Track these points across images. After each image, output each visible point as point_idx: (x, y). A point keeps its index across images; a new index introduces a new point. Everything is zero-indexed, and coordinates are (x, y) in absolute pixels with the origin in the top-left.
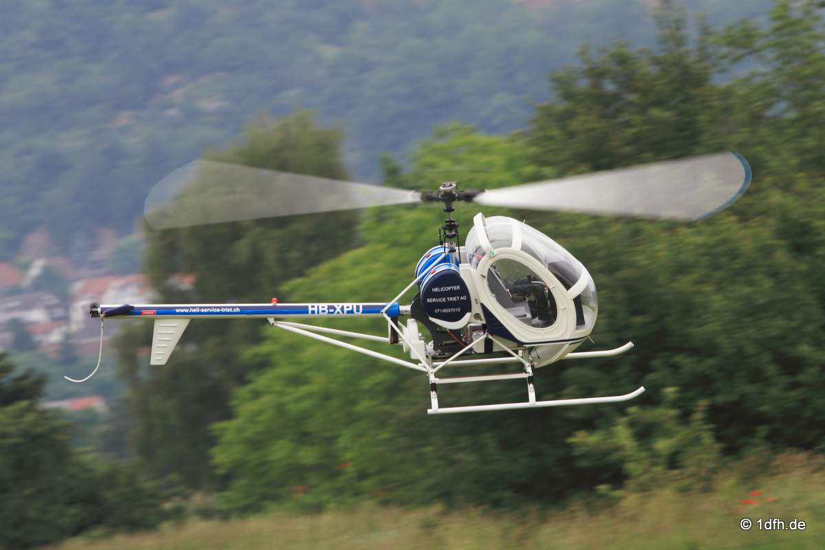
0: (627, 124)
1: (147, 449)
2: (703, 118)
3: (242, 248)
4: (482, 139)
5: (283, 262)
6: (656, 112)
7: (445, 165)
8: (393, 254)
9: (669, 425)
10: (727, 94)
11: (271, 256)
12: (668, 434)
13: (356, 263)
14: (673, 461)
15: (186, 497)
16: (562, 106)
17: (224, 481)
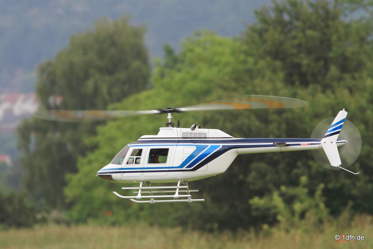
0: (295, 38)
1: (30, 186)
2: (334, 38)
3: (90, 84)
4: (219, 38)
5: (110, 93)
6: (309, 33)
7: (198, 50)
8: (167, 95)
9: (303, 197)
10: (348, 26)
11: (104, 90)
12: (302, 201)
13: (148, 98)
14: (302, 215)
15: (48, 212)
16: (259, 26)
17: (69, 206)
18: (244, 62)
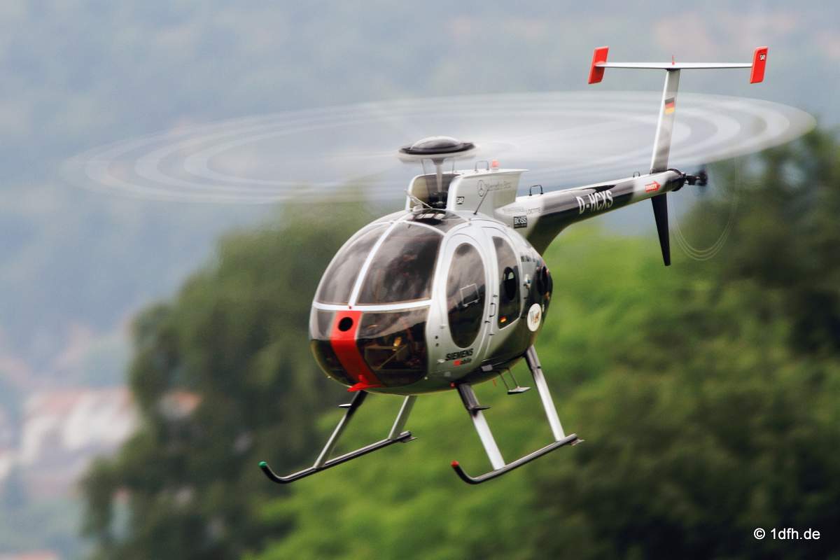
18: (684, 294)
